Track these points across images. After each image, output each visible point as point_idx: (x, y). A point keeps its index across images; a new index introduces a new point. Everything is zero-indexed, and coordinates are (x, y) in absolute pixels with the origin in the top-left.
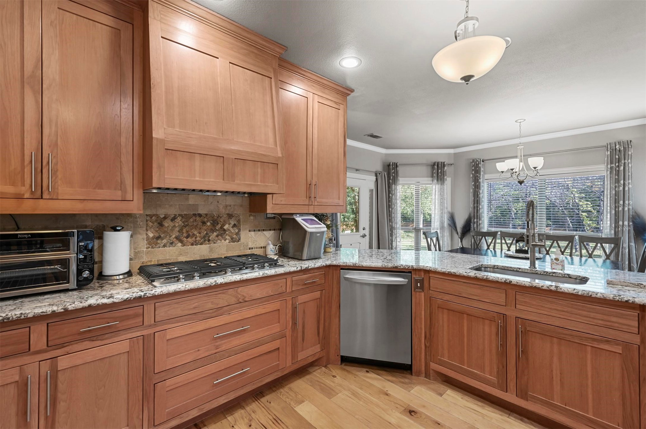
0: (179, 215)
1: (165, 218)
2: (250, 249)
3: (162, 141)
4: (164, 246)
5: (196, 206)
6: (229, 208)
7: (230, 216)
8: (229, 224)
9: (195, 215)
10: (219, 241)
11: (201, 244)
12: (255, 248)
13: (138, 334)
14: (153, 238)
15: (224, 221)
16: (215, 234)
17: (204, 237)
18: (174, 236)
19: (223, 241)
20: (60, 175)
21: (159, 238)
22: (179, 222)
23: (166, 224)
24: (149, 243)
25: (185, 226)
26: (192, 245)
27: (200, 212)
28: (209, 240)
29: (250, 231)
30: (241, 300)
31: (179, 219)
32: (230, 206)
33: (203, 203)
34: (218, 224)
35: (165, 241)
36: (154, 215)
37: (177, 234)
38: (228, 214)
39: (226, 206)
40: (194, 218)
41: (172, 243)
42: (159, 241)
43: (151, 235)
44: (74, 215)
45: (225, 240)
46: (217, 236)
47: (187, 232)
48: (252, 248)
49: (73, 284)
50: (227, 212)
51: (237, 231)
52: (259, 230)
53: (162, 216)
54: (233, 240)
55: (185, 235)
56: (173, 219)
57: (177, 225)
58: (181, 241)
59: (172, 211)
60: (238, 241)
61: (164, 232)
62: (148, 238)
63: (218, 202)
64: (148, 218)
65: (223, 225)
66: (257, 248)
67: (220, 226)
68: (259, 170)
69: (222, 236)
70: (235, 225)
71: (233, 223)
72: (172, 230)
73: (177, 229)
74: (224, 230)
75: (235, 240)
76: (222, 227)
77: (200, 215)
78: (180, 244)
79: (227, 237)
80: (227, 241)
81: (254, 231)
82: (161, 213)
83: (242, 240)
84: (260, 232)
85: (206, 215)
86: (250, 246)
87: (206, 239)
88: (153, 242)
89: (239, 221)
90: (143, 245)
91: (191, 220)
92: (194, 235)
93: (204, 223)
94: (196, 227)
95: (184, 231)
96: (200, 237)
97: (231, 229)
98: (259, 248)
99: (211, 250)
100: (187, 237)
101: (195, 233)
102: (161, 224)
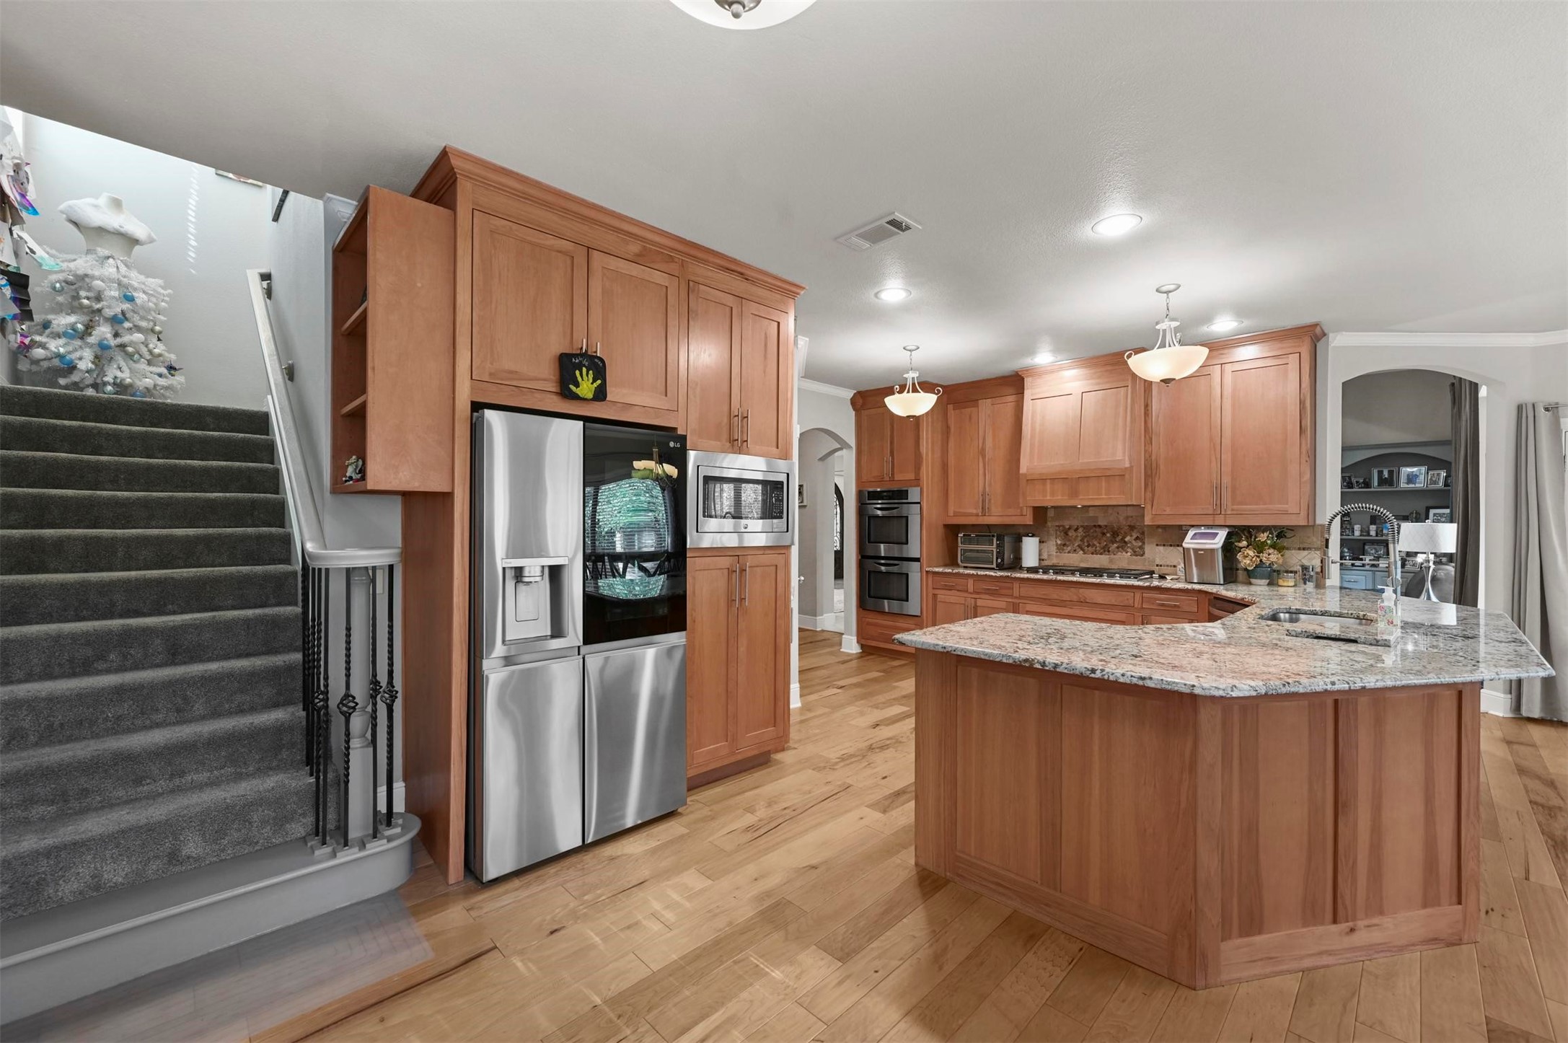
0: (1082, 526)
1: (1069, 529)
2: (1157, 565)
3: (1025, 475)
4: (1069, 552)
5: (1096, 518)
6: (1130, 519)
7: (1132, 528)
8: (1131, 536)
9: (1095, 526)
10: (1119, 553)
11: (1101, 554)
12: (1164, 566)
13: (1010, 600)
14: (1060, 545)
15: (1126, 533)
16: (1115, 545)
17: (1104, 548)
18: (1076, 545)
19: (1124, 553)
20: (992, 501)
21: (1064, 545)
22: (1081, 532)
23: (1070, 534)
24: (1058, 549)
25: (1086, 537)
26: (1092, 554)
27: (1100, 523)
28: (1109, 551)
29: (1157, 545)
30: (1082, 600)
31: (1080, 530)
32: (1132, 517)
33: (1103, 515)
34: (1118, 535)
35: (1069, 548)
36: (1061, 526)
37: (1080, 543)
38: (1130, 526)
39: (1127, 517)
40: (1094, 528)
41: (1075, 551)
42: (1065, 548)
43: (1059, 542)
44: (1014, 525)
45: (1127, 553)
46: (1118, 548)
47: (1088, 541)
48: (1161, 566)
49: (994, 566)
50: (1129, 524)
51: (1140, 544)
52: (1171, 546)
53: (1067, 527)
54: (1135, 554)
55: (1086, 544)
56: (1076, 530)
57: (1079, 535)
58: (1083, 550)
59: (1075, 523)
60: (1142, 555)
61: (1069, 540)
62: (1057, 544)
63: (1118, 513)
64: (1057, 528)
65: (1125, 537)
66: (1168, 566)
67: (1120, 537)
68: (1104, 484)
69: (1123, 549)
70: (1137, 538)
71: (1135, 536)
72: (1075, 540)
73: (1079, 538)
74: (1125, 542)
75: (1139, 552)
76: (1123, 540)
77: (1100, 526)
78: (1081, 552)
79: (1129, 550)
80: (1129, 554)
81: (1164, 545)
82: (1067, 524)
83: (1146, 555)
84: (1172, 548)
85: (1106, 526)
86: (1158, 562)
87: (1106, 550)
88: (1061, 548)
89: (1143, 533)
90: (1053, 549)
91: (1092, 531)
92: (1094, 545)
93: (1104, 534)
94: (1095, 538)
95: (1085, 541)
96: (1100, 547)
97: (1134, 542)
98: (1171, 566)
99: (1111, 561)
100: (1088, 546)
101: (1095, 543)
102: (1066, 534)
